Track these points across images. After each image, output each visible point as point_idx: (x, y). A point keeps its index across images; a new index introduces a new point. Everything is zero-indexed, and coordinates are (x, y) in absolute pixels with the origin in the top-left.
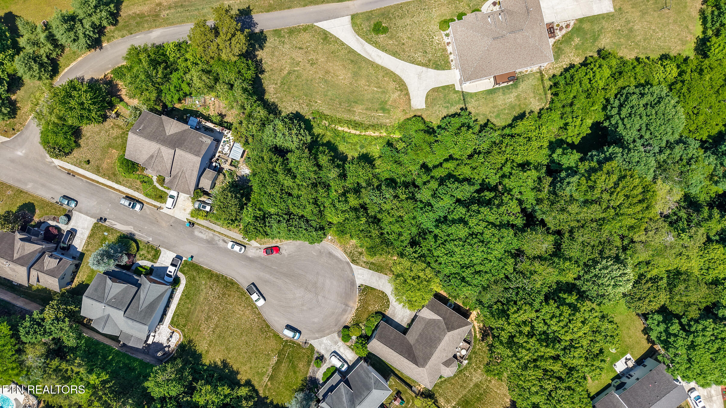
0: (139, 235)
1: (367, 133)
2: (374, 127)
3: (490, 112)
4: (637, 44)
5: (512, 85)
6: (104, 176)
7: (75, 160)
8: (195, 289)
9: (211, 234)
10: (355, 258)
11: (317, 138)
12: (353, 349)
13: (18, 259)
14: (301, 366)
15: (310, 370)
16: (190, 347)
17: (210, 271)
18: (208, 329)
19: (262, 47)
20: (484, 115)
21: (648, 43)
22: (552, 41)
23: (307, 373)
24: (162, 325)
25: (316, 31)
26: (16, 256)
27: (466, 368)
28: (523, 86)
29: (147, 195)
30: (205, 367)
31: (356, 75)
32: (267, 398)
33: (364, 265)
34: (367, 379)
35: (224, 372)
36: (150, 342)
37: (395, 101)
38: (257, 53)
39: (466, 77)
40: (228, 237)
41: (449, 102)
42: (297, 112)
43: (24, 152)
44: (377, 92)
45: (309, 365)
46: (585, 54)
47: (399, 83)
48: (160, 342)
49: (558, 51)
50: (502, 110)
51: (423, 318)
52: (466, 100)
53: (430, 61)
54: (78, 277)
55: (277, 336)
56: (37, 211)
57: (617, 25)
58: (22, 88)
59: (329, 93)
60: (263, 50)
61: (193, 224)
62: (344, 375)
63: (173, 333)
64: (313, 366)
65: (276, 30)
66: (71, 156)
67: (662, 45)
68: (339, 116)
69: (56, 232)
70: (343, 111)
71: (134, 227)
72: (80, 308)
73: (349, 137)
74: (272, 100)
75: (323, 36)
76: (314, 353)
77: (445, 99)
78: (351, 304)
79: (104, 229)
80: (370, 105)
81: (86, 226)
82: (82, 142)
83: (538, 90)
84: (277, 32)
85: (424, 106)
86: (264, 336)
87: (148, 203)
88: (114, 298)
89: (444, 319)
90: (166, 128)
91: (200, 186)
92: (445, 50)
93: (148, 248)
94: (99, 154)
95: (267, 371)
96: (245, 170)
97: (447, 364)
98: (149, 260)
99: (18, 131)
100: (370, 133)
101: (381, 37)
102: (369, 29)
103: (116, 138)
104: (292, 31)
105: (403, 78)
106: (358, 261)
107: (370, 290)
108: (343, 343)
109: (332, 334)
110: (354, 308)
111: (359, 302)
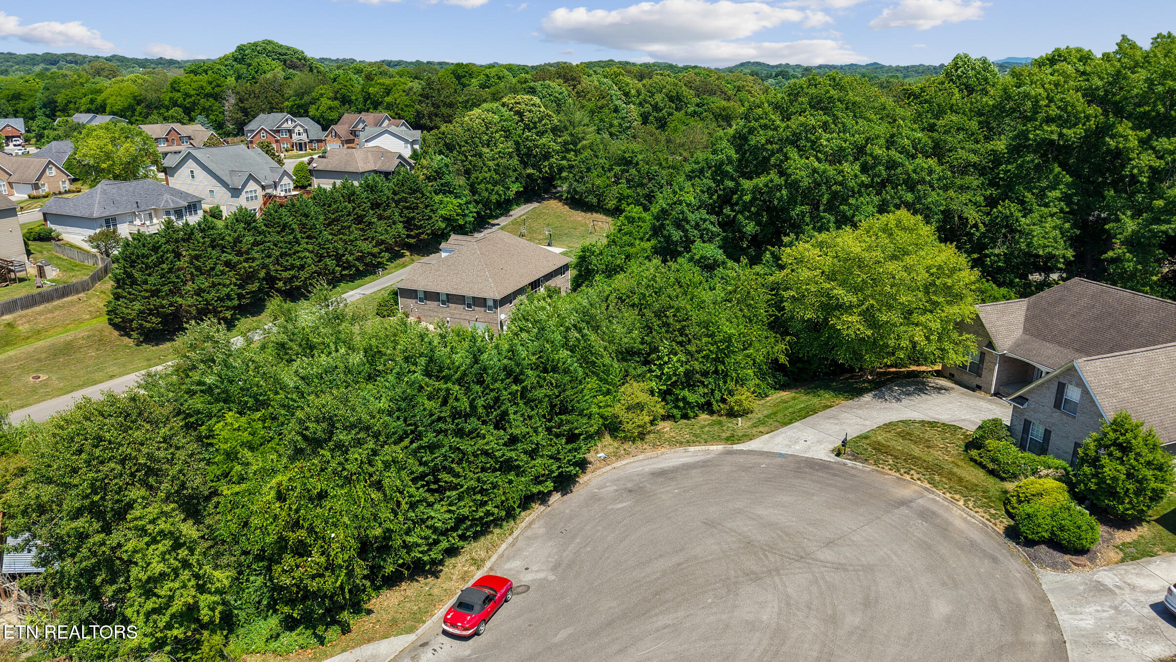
107: (868, 441)
108: (1105, 570)
109: (1044, 587)
110: (926, 493)
111: (902, 471)
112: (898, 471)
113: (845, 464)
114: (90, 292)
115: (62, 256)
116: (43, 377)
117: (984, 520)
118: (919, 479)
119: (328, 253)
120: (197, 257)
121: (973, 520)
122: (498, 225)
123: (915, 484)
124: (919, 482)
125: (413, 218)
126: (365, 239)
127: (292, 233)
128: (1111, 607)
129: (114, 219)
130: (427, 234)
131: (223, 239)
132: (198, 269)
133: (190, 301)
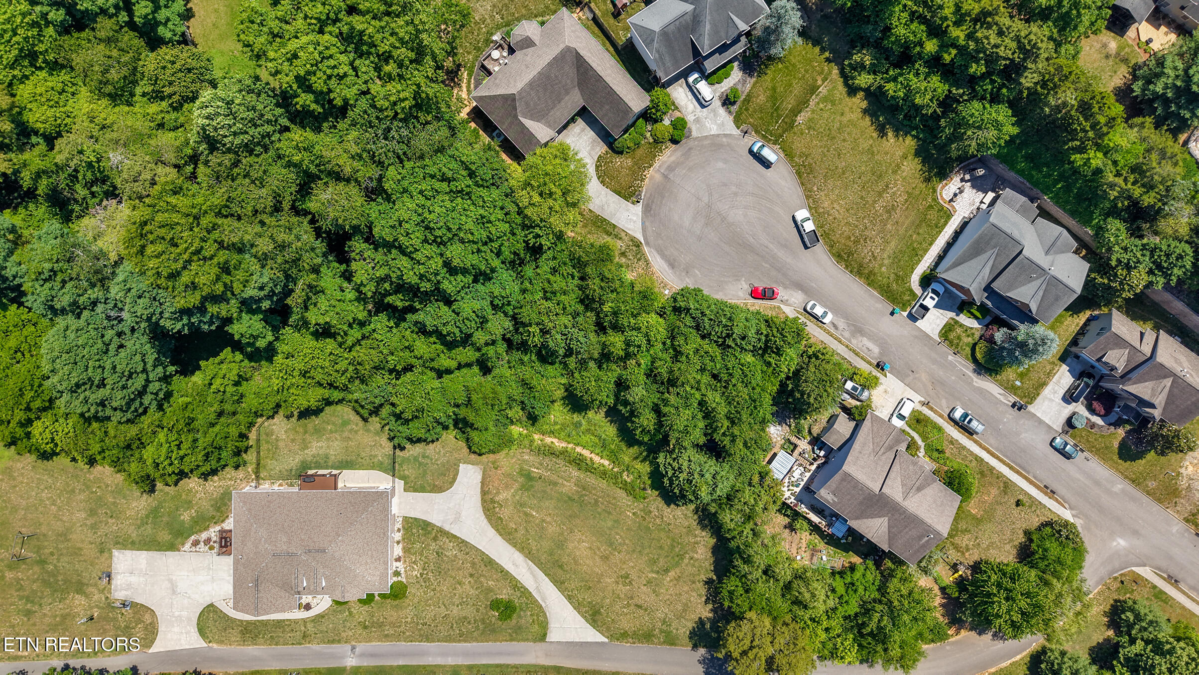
0: (967, 368)
1: (564, 445)
2: (552, 453)
3: (356, 432)
4: (88, 487)
5: (310, 469)
6: (1000, 476)
7: (1038, 512)
8: (900, 261)
9: (855, 343)
10: (634, 248)
11: (648, 456)
12: (673, 104)
13: (1165, 377)
14: (762, 98)
15: (748, 86)
16: (929, 171)
17: (869, 285)
18: (894, 193)
19: (701, 622)
20: (368, 431)
21: (68, 484)
22: (229, 525)
23: (755, 84)
24: (964, 217)
25: (608, 629)
26: (1168, 382)
27: (498, 28)
28: (293, 462)
29: (940, 429)
30: (914, 133)
31: (560, 544)
32: (828, 60)
33: (623, 234)
34: (663, 50)
35: (886, 118)
36: (991, 195)
37: (507, 487)
38: (711, 615)
39: (383, 497)
40: (829, 333)
41: (420, 464)
42: (669, 505)
43: (1115, 544)
44: (532, 508)
45: (748, 95)
46: (178, 491)
47: (495, 513)
48: (975, 191)
49: (221, 506)
50: (336, 432)
51: (549, 126)
52: (391, 461)
53: (435, 539)
54: (1077, 325)
55: (789, 154)
56: (1116, 444)
57: (113, 526)
58: (1095, 644)
59: (610, 524)
60: (700, 618)
61: (878, 365)
62: (698, 66)
63: (951, 200)
64: (743, 92)
65: (672, 644)
66: (1044, 519)
67: (46, 477)
68: (603, 484)
69: (1096, 405)
70: (595, 488)
71: (970, 384)
72: (1088, 276)
73: (595, 445)
74: (704, 534)
75: (597, 617)
76: (737, 112)
77: (425, 471)
78: (658, 177)
79: (1019, 392)
80: (548, 490)
81: (1046, 403)
82: (1021, 538)
83: (268, 450)
84: (671, 640)
85: (462, 467)
86: (809, 159)
87: (941, 416)
88: (1031, 280)
89: (516, 117)
90: (886, 530)
91: (853, 424)
92: (406, 550)
93: (958, 344)
94: (999, 512)
95: (818, 103)
96: (776, 432)
97: (528, 43)
98: (961, 325)
99: (1115, 578)
100: (559, 444)
101: (504, 594)
102: (522, 613)
103: (966, 530)
104: (647, 637)
105: (486, 521)
106: (631, 243)
107: (624, 193)
108: (687, 117)
109: (700, 136)
110: (656, 169)
111: (643, 178)
113: (643, 199)
117: (669, 150)
118: (648, 171)
121: (669, 154)
123: (651, 173)
128: (705, 119)
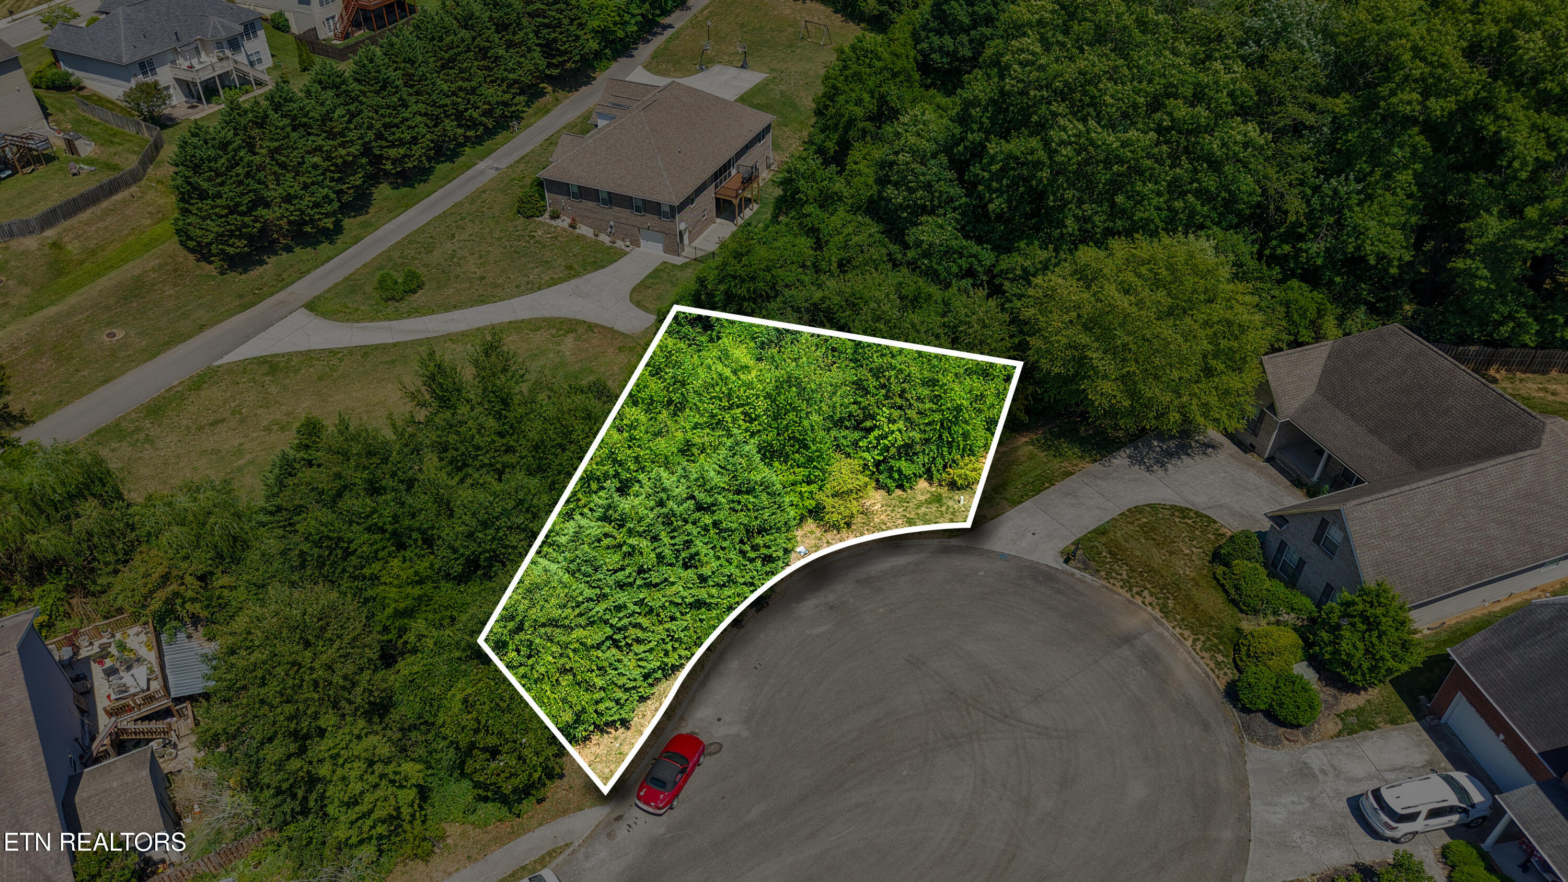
25: (231, 372)
37: (579, 350)
47: (551, 327)
53: (569, 267)
75: (264, 369)
78: (1130, 622)
84: (108, 433)
92: (578, 238)
101: (419, 297)
102: (372, 302)
104: (155, 409)
105: (548, 315)
107: (1104, 540)
108: (1316, 747)
109: (1248, 766)
110: (1154, 624)
111: (1135, 590)
112: (1130, 590)
113: (1073, 575)
114: (143, 182)
115: (91, 117)
116: (120, 334)
117: (1208, 669)
118: (1151, 604)
119: (445, 112)
120: (277, 150)
121: (1197, 668)
122: (670, 26)
123: (1146, 610)
124: (1149, 608)
125: (555, 40)
126: (492, 81)
127: (397, 92)
128: (1308, 798)
129: (151, 63)
130: (576, 62)
131: (306, 115)
132: (283, 166)
133: (279, 212)
